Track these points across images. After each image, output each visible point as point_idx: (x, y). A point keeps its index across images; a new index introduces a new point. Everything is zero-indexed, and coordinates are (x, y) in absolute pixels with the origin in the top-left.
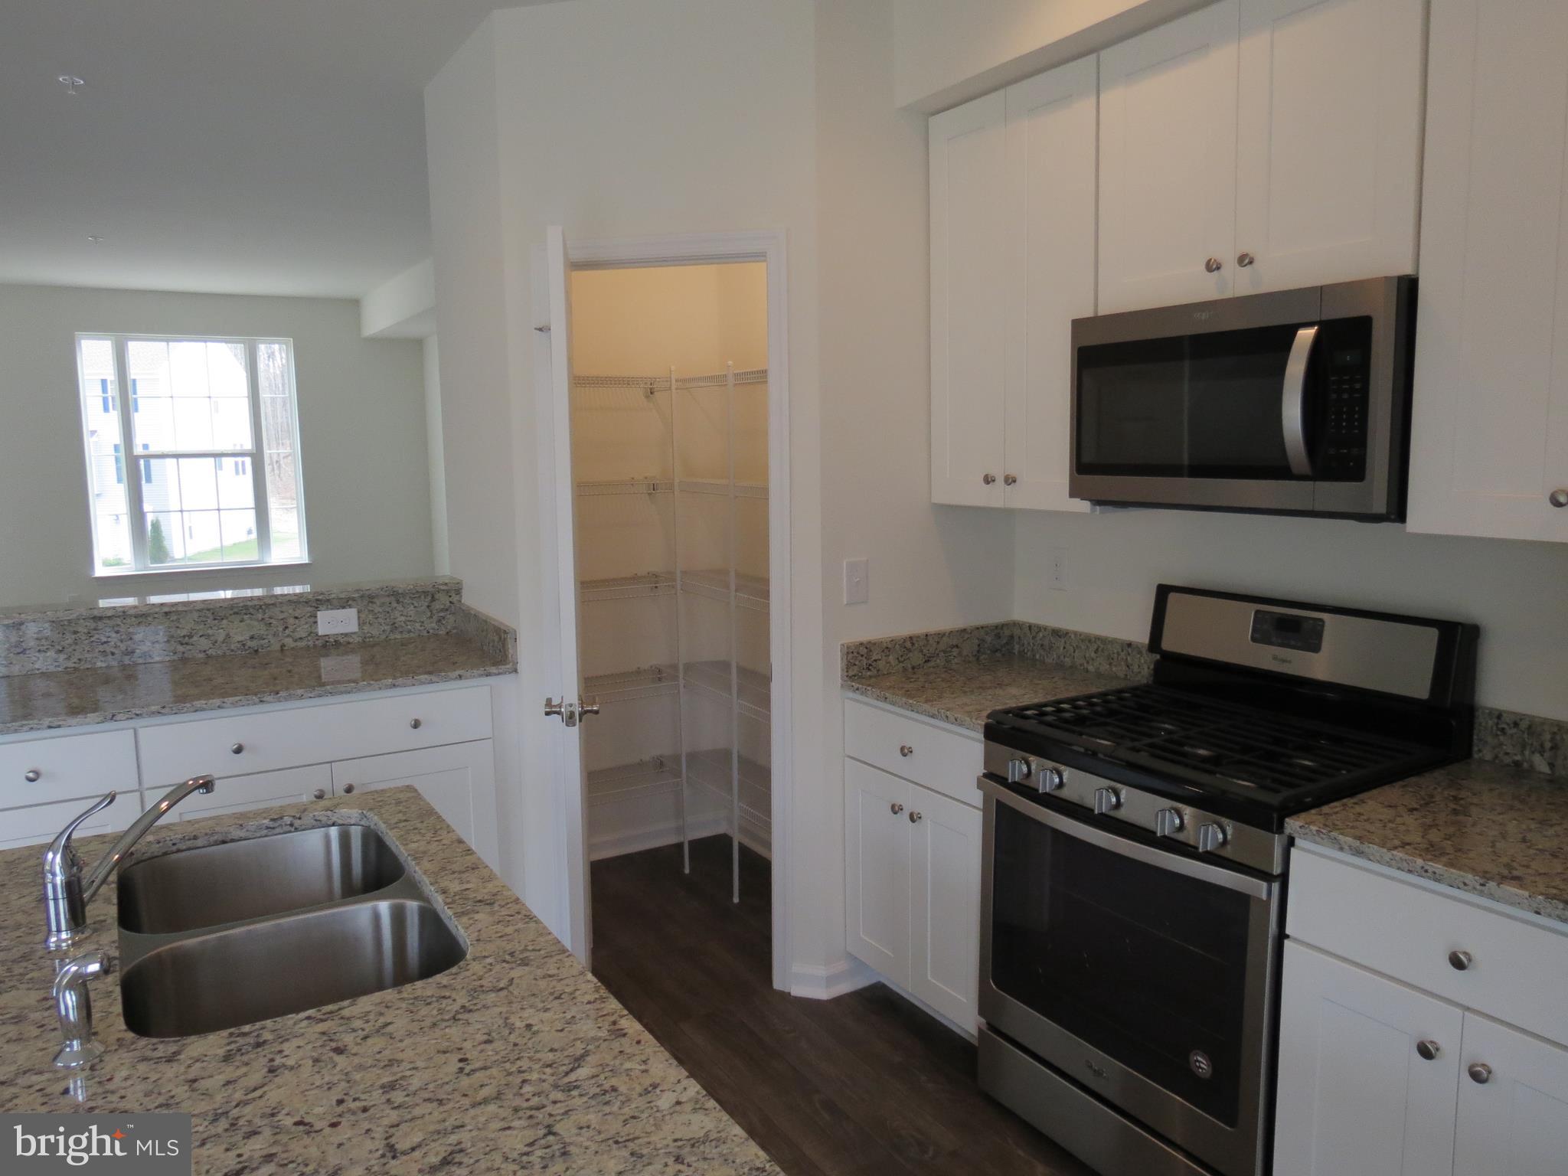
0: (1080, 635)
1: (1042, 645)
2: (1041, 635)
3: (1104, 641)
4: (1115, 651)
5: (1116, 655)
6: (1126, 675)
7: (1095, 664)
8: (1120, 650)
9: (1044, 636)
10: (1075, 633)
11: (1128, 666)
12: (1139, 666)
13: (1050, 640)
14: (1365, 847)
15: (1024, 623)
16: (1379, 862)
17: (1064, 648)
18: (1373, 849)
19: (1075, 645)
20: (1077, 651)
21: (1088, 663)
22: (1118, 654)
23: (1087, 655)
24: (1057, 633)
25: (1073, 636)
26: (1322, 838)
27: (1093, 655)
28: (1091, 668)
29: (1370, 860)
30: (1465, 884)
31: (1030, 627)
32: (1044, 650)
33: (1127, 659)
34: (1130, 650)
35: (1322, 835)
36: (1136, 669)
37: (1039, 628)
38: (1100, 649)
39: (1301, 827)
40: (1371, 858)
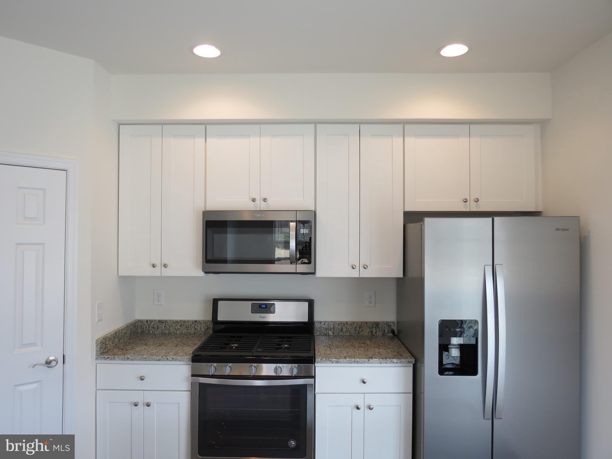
0: (173, 321)
1: (153, 327)
2: (153, 323)
3: (184, 322)
4: (190, 325)
5: (190, 326)
6: (195, 332)
7: (180, 331)
8: (192, 324)
9: (154, 324)
10: (170, 321)
11: (195, 329)
12: (200, 328)
13: (158, 325)
14: (339, 360)
15: (143, 320)
16: (343, 363)
17: (165, 327)
18: (341, 360)
19: (170, 325)
20: (171, 327)
21: (176, 331)
22: (191, 325)
23: (176, 328)
24: (161, 322)
25: (169, 322)
26: (327, 361)
27: (179, 327)
28: (178, 332)
29: (341, 363)
30: (365, 362)
31: (147, 321)
32: (155, 329)
33: (195, 327)
34: (196, 323)
35: (327, 360)
36: (199, 329)
37: (152, 321)
38: (182, 325)
39: (320, 360)
40: (341, 362)
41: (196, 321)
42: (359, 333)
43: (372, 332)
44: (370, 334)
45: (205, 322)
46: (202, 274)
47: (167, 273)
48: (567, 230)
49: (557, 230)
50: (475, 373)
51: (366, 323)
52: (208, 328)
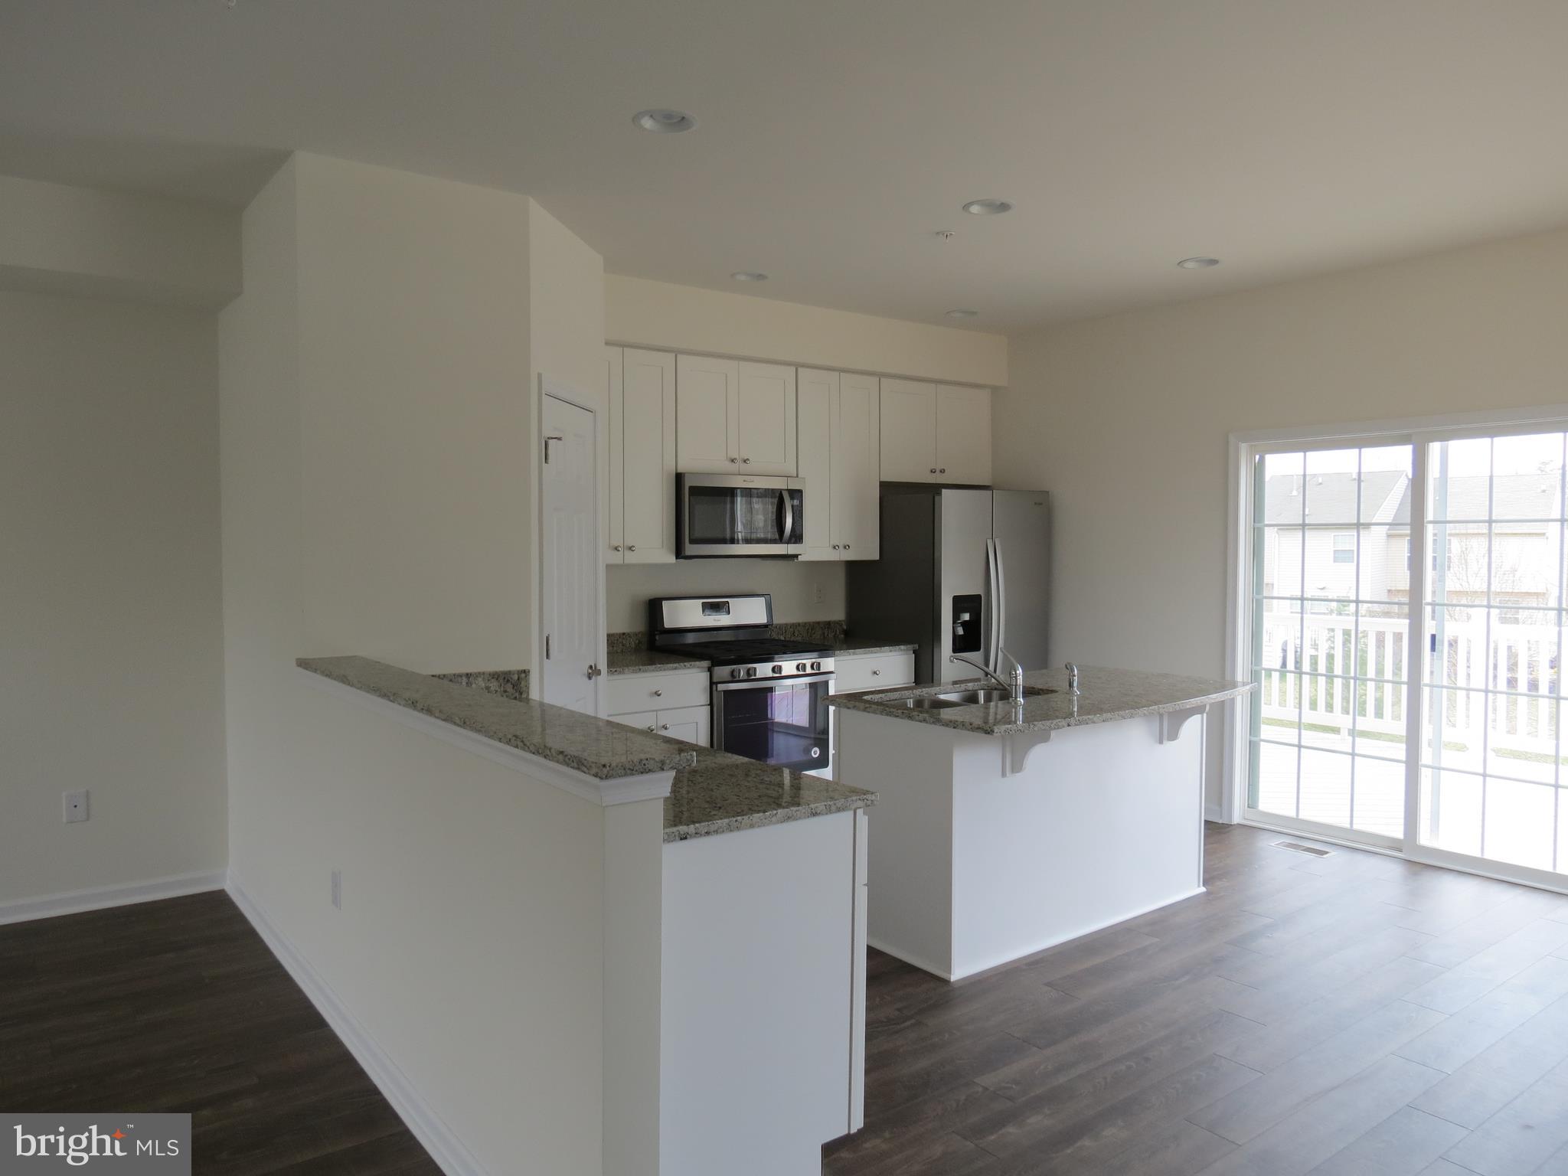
41: (624, 634)
42: (811, 636)
43: (824, 633)
44: (822, 637)
45: (636, 634)
46: (672, 559)
47: (631, 558)
48: (1041, 504)
49: (1036, 504)
50: (978, 649)
51: (818, 623)
52: (640, 642)
